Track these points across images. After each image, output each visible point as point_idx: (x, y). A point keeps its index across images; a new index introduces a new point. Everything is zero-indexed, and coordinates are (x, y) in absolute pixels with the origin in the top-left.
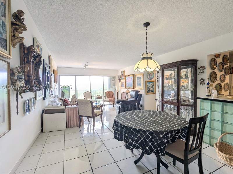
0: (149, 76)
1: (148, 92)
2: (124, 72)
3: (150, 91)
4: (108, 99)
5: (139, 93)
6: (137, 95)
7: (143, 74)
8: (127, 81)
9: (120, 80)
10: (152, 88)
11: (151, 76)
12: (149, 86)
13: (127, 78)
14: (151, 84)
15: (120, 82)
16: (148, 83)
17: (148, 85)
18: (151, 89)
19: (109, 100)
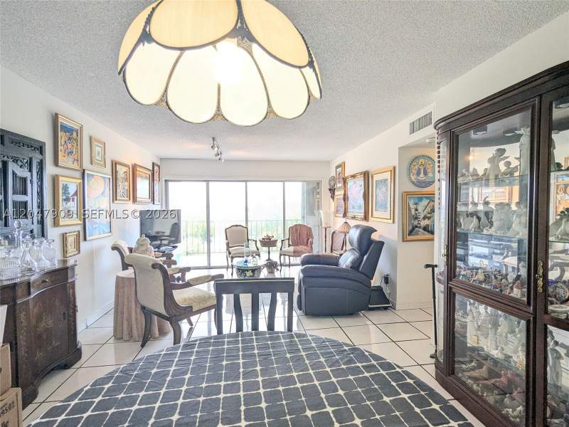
0: (418, 174)
1: (411, 233)
2: (342, 165)
4: (292, 249)
6: (365, 243)
7: (394, 168)
8: (349, 193)
9: (332, 190)
10: (429, 218)
11: (425, 173)
12: (416, 210)
13: (350, 183)
14: (425, 202)
15: (333, 197)
16: (411, 203)
17: (413, 206)
18: (424, 223)
19: (295, 252)
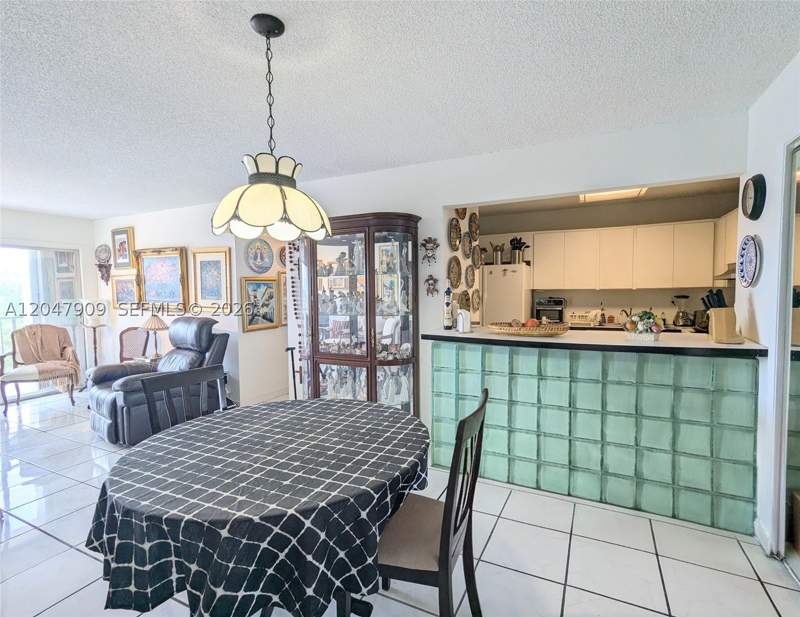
0: (255, 258)
1: (250, 323)
2: (128, 231)
3: (259, 317)
4: (32, 369)
5: (216, 329)
6: (204, 337)
7: (230, 250)
8: (147, 275)
9: (104, 269)
10: (267, 305)
11: (262, 258)
12: (255, 297)
13: (147, 259)
14: (263, 289)
15: (106, 277)
16: (250, 289)
17: (252, 293)
18: (263, 311)
19: (40, 373)
